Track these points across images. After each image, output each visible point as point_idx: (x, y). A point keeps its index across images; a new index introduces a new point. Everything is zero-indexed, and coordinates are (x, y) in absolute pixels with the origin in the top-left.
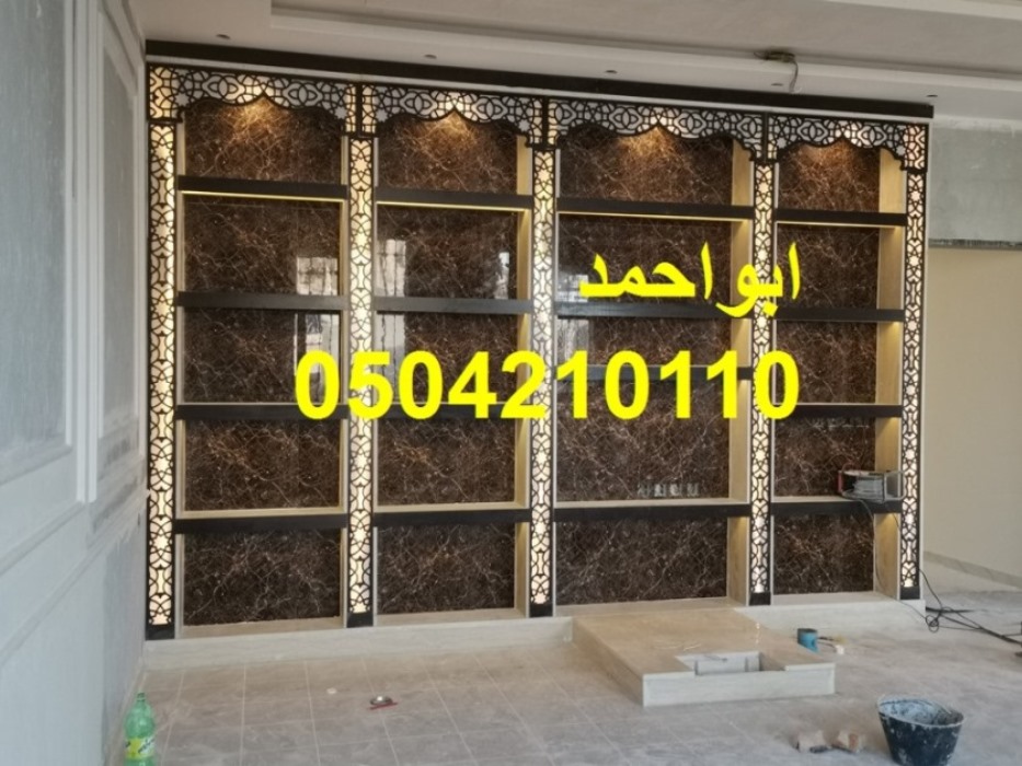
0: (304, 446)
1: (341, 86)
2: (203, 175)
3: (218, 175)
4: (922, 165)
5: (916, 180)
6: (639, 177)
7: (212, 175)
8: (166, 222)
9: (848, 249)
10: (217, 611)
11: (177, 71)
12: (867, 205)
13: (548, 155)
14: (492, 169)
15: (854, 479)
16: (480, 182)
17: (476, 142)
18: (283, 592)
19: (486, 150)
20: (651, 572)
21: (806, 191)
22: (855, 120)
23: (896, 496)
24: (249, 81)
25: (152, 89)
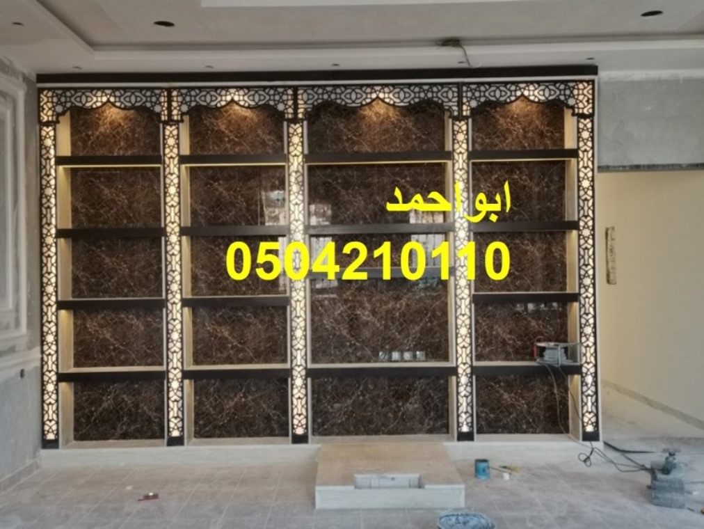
0: (147, 326)
1: (157, 92)
2: (81, 154)
3: (91, 154)
4: (591, 111)
5: (585, 122)
6: (375, 135)
7: (87, 155)
8: (50, 186)
9: (540, 177)
10: (95, 433)
11: (56, 91)
12: (554, 143)
13: (298, 125)
14: (268, 137)
15: (543, 349)
16: (261, 146)
17: (257, 120)
18: (135, 422)
19: (264, 125)
20: (390, 415)
21: (504, 136)
22: (532, 83)
23: (576, 361)
24: (99, 94)
25: (42, 104)
